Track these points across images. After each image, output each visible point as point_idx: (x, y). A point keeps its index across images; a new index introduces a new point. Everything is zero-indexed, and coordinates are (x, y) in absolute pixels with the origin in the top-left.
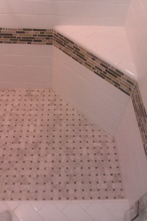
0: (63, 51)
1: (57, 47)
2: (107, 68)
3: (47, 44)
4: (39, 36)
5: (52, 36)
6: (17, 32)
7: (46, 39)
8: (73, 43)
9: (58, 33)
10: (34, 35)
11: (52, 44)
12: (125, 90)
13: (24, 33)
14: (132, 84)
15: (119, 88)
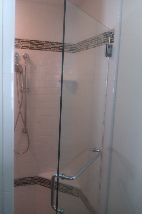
0: (43, 186)
1: (39, 185)
2: (66, 187)
3: (34, 184)
4: (30, 180)
5: (36, 180)
6: (20, 180)
7: (34, 181)
8: (48, 180)
9: (40, 177)
10: (28, 181)
11: (36, 184)
12: (76, 195)
13: (23, 180)
14: (79, 191)
15: (74, 196)
